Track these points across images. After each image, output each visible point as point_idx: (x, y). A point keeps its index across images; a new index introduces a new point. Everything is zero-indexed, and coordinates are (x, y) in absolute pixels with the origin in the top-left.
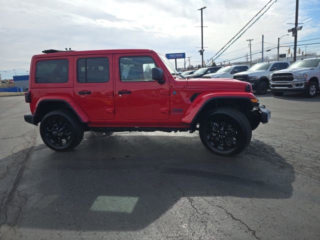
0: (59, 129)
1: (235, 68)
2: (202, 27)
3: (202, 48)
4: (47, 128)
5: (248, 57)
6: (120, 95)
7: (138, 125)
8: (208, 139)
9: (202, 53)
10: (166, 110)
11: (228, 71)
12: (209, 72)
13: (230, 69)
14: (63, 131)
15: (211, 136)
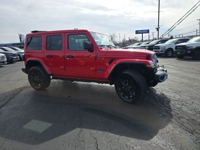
0: (37, 77)
1: (179, 40)
2: (159, 12)
3: (158, 26)
4: (32, 76)
5: (198, 32)
6: (68, 59)
7: (80, 78)
8: (120, 91)
9: (158, 29)
10: (94, 69)
11: (173, 42)
12: (160, 43)
13: (175, 41)
14: (39, 78)
15: (122, 88)
